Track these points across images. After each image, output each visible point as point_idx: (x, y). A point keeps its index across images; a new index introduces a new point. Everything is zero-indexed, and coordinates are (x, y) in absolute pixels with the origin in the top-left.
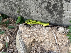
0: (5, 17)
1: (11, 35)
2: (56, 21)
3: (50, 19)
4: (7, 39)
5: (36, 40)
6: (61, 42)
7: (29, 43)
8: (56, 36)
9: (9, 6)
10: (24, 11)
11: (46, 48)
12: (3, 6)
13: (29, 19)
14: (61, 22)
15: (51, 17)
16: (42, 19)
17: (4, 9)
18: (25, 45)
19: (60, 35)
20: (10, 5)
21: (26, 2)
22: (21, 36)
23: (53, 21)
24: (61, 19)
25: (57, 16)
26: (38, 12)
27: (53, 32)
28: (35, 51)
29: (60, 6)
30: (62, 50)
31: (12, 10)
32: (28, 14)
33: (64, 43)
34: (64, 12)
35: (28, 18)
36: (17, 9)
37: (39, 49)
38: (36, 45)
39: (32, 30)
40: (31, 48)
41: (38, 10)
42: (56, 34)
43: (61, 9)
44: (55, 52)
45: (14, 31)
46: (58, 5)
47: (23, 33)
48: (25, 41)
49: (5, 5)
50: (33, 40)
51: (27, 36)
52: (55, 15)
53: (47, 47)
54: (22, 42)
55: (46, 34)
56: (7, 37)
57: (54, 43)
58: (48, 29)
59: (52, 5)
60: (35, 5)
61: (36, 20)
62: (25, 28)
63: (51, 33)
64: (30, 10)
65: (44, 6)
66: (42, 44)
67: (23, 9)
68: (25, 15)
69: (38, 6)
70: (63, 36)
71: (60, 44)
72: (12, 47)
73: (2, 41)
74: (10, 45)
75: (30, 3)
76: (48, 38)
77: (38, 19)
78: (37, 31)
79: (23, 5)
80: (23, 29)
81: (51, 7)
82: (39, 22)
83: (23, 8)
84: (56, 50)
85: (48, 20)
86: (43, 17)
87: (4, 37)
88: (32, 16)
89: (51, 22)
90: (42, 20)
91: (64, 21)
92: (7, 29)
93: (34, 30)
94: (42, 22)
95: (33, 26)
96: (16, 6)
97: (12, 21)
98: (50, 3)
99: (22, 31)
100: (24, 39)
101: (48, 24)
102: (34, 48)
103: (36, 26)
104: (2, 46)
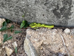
0: (8, 22)
1: (17, 40)
2: (61, 23)
3: (55, 22)
4: (15, 44)
5: (45, 43)
6: (68, 43)
7: (38, 46)
8: (64, 38)
9: (14, 12)
10: (30, 15)
11: (54, 51)
12: (8, 11)
13: (33, 23)
14: (65, 23)
15: (56, 19)
16: (47, 21)
17: (9, 14)
18: (35, 49)
19: (67, 37)
20: (16, 11)
21: (34, 7)
22: (30, 40)
23: (57, 23)
24: (67, 21)
25: (62, 18)
26: (43, 16)
27: (60, 34)
28: (44, 54)
29: (68, 9)
30: (70, 51)
31: (17, 15)
32: (33, 17)
33: (71, 44)
34: (71, 14)
35: (33, 21)
36: (23, 13)
37: (47, 52)
38: (44, 48)
39: (39, 33)
40: (40, 51)
41: (45, 13)
42: (63, 36)
43: (68, 11)
44: (63, 53)
45: (20, 36)
46: (66, 8)
47: (31, 37)
48: (34, 45)
49: (10, 10)
50: (42, 43)
51: (36, 40)
52: (61, 17)
53: (55, 49)
54: (32, 47)
55: (54, 36)
56: (15, 43)
57: (62, 44)
58: (54, 31)
59: (60, 8)
60: (43, 9)
61: (40, 23)
62: (33, 32)
63: (58, 35)
64: (36, 14)
65: (51, 10)
66: (49, 47)
67: (29, 14)
68: (30, 19)
69: (45, 10)
70: (70, 37)
71: (67, 45)
72: (21, 52)
73: (10, 46)
74: (19, 50)
75: (38, 8)
76: (56, 41)
77: (42, 22)
78: (45, 34)
79: (30, 9)
80: (31, 33)
81: (59, 10)
82: (43, 25)
83: (29, 12)
84: (64, 51)
85: (52, 23)
86: (48, 20)
87: (11, 43)
88: (37, 19)
89: (56, 24)
90: (46, 23)
91: (69, 23)
92: (12, 34)
93: (42, 33)
94: (46, 25)
95: (38, 30)
96: (22, 11)
97: (16, 25)
98: (58, 7)
99: (31, 35)
100: (33, 43)
101: (53, 27)
102: (43, 51)
103: (41, 29)
104: (12, 52)
